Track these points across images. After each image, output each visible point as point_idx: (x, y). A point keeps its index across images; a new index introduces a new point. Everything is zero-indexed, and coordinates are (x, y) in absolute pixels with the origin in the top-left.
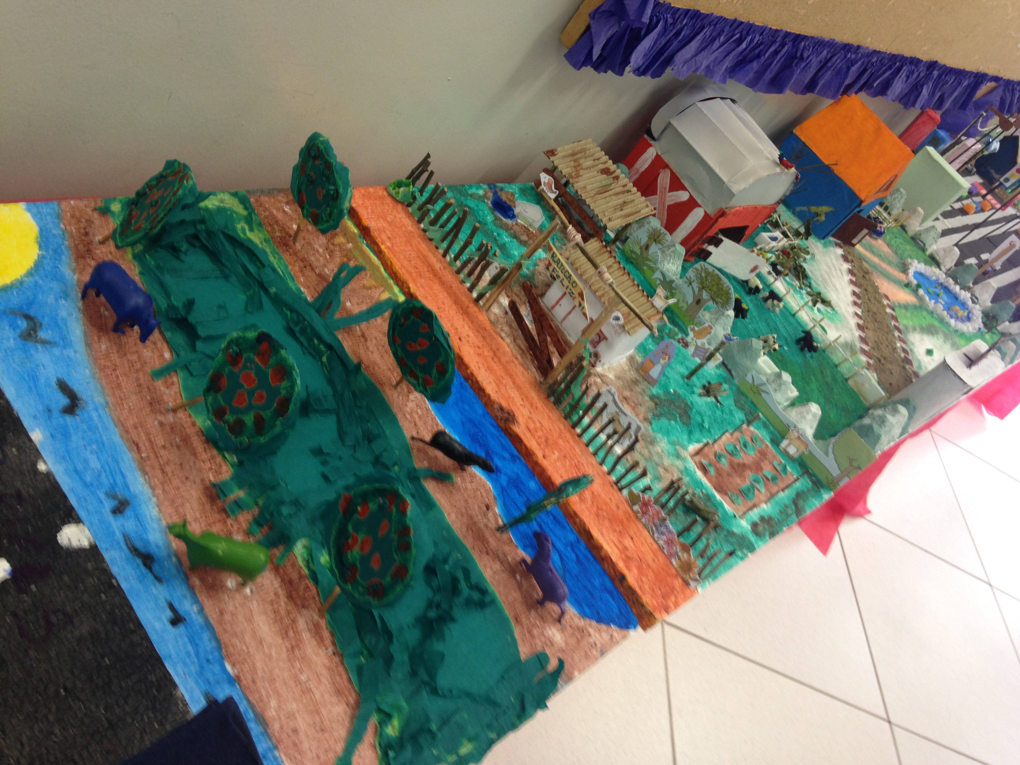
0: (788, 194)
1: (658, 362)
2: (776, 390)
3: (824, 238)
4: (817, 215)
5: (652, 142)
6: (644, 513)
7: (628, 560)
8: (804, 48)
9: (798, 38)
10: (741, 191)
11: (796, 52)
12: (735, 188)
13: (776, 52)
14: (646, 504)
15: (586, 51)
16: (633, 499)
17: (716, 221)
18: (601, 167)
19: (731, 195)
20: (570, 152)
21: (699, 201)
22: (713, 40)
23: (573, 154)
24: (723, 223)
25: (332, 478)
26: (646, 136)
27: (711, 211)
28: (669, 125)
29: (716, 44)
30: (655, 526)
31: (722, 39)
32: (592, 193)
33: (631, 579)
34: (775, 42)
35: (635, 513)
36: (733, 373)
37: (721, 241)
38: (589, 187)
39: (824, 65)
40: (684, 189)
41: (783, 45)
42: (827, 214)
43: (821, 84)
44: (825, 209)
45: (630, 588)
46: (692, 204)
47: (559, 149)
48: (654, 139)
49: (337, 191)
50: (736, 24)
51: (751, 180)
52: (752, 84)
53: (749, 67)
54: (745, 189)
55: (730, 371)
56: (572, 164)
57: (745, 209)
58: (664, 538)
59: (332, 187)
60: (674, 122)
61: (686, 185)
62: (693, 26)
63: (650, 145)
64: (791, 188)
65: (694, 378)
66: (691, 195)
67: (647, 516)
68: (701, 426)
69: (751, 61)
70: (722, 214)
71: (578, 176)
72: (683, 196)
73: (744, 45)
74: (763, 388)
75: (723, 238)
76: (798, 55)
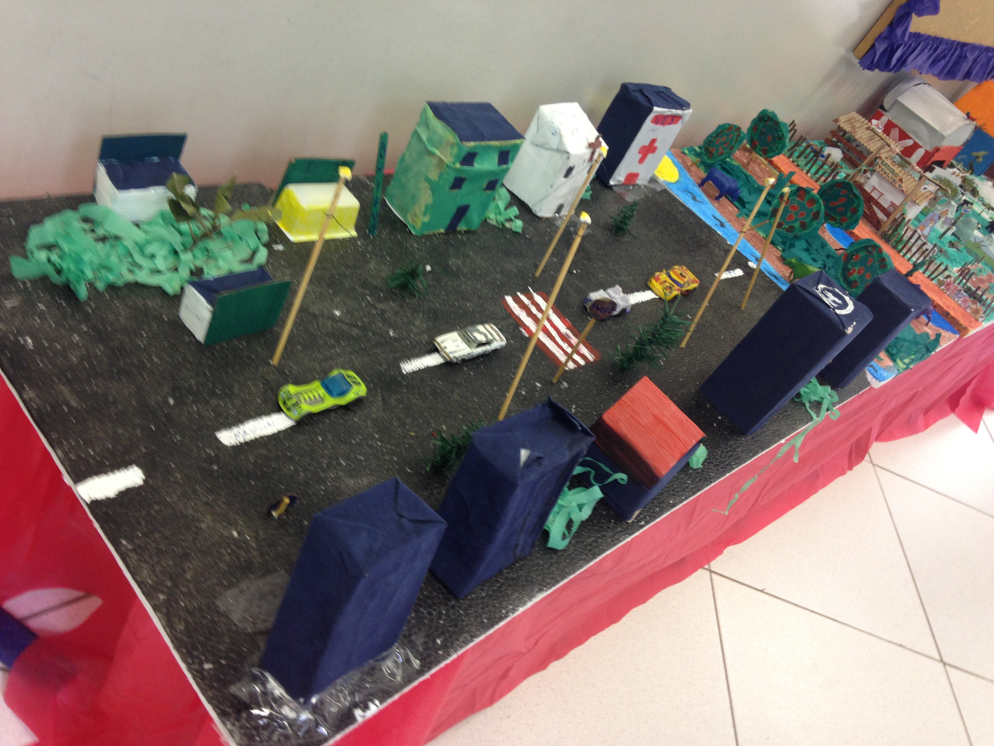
0: (969, 139)
1: (928, 226)
2: (989, 245)
3: (979, 175)
4: (978, 157)
5: (884, 113)
6: (948, 290)
7: (947, 306)
8: (967, 50)
9: (964, 45)
10: (949, 135)
11: (962, 54)
12: (945, 134)
13: (952, 55)
14: (948, 284)
15: (871, 59)
16: (940, 283)
17: (933, 155)
18: (866, 126)
19: (943, 137)
20: (846, 119)
21: (921, 144)
22: (924, 49)
23: (849, 121)
24: (937, 157)
25: (817, 259)
26: (880, 110)
27: (929, 149)
28: (896, 102)
29: (926, 51)
30: (955, 294)
31: (929, 47)
32: (866, 140)
33: (952, 313)
34: (952, 48)
35: (943, 290)
36: (961, 238)
37: (934, 168)
38: (864, 137)
39: (975, 61)
40: (909, 138)
41: (956, 50)
42: (984, 157)
43: (974, 73)
44: (982, 153)
45: (952, 317)
46: (916, 146)
47: (841, 118)
48: (885, 111)
49: (783, 135)
50: (936, 39)
51: (954, 128)
52: (938, 75)
53: (938, 64)
54: (952, 133)
55: (958, 238)
56: (850, 125)
57: (947, 148)
58: (962, 299)
59: (780, 133)
60: (900, 99)
61: (911, 136)
62: (917, 41)
63: (883, 115)
64: (972, 135)
65: (943, 239)
66: (914, 141)
67: (950, 291)
68: (955, 260)
69: (940, 60)
70: (937, 150)
71: (855, 132)
72: (909, 143)
73: (938, 51)
74: (982, 243)
75: (936, 167)
76: (964, 54)
